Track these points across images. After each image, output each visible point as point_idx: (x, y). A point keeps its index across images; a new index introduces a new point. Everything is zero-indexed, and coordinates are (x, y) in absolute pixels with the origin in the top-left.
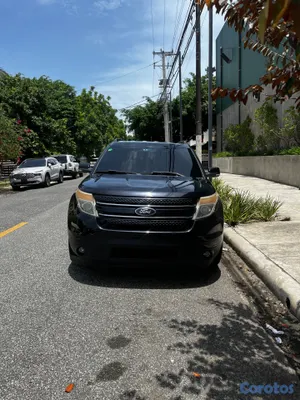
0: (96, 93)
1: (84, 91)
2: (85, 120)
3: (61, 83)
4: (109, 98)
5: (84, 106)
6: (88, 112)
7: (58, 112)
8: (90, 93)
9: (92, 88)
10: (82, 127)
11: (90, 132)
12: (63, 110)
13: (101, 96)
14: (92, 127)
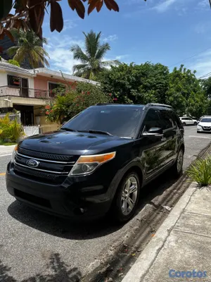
0: (185, 69)
1: (175, 69)
2: (173, 90)
3: (160, 65)
4: (195, 72)
5: (174, 80)
6: (177, 84)
7: (154, 86)
8: (181, 70)
9: (182, 66)
10: (170, 95)
11: (176, 98)
12: (157, 84)
13: (189, 71)
14: (179, 94)
